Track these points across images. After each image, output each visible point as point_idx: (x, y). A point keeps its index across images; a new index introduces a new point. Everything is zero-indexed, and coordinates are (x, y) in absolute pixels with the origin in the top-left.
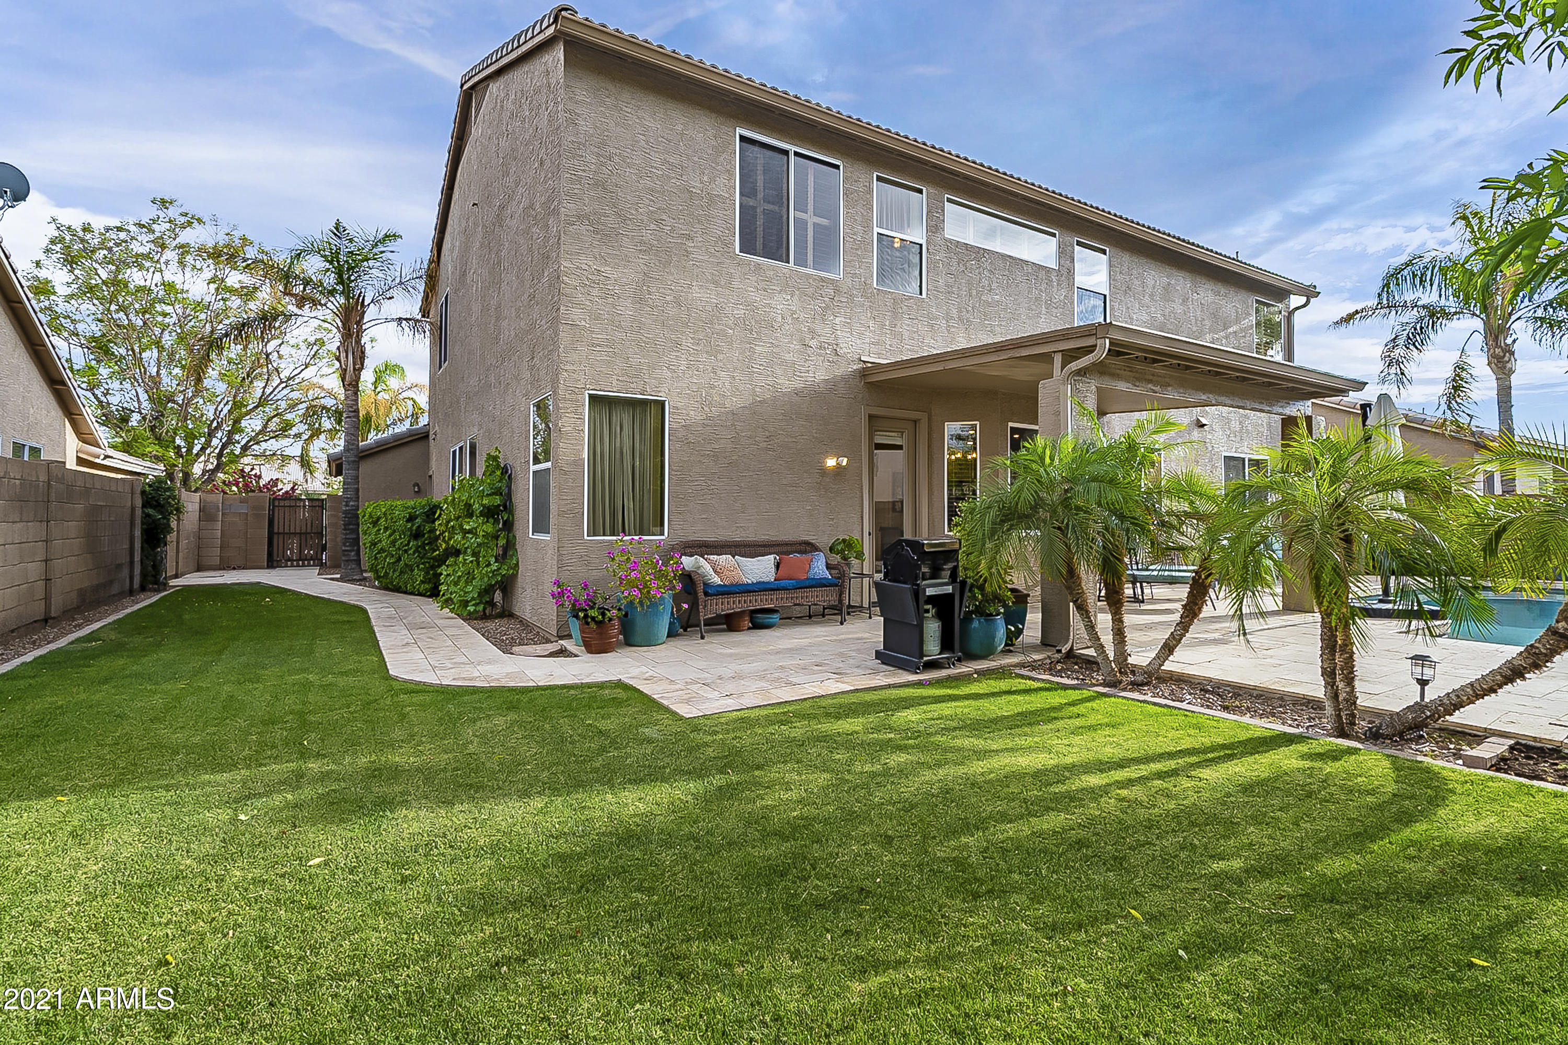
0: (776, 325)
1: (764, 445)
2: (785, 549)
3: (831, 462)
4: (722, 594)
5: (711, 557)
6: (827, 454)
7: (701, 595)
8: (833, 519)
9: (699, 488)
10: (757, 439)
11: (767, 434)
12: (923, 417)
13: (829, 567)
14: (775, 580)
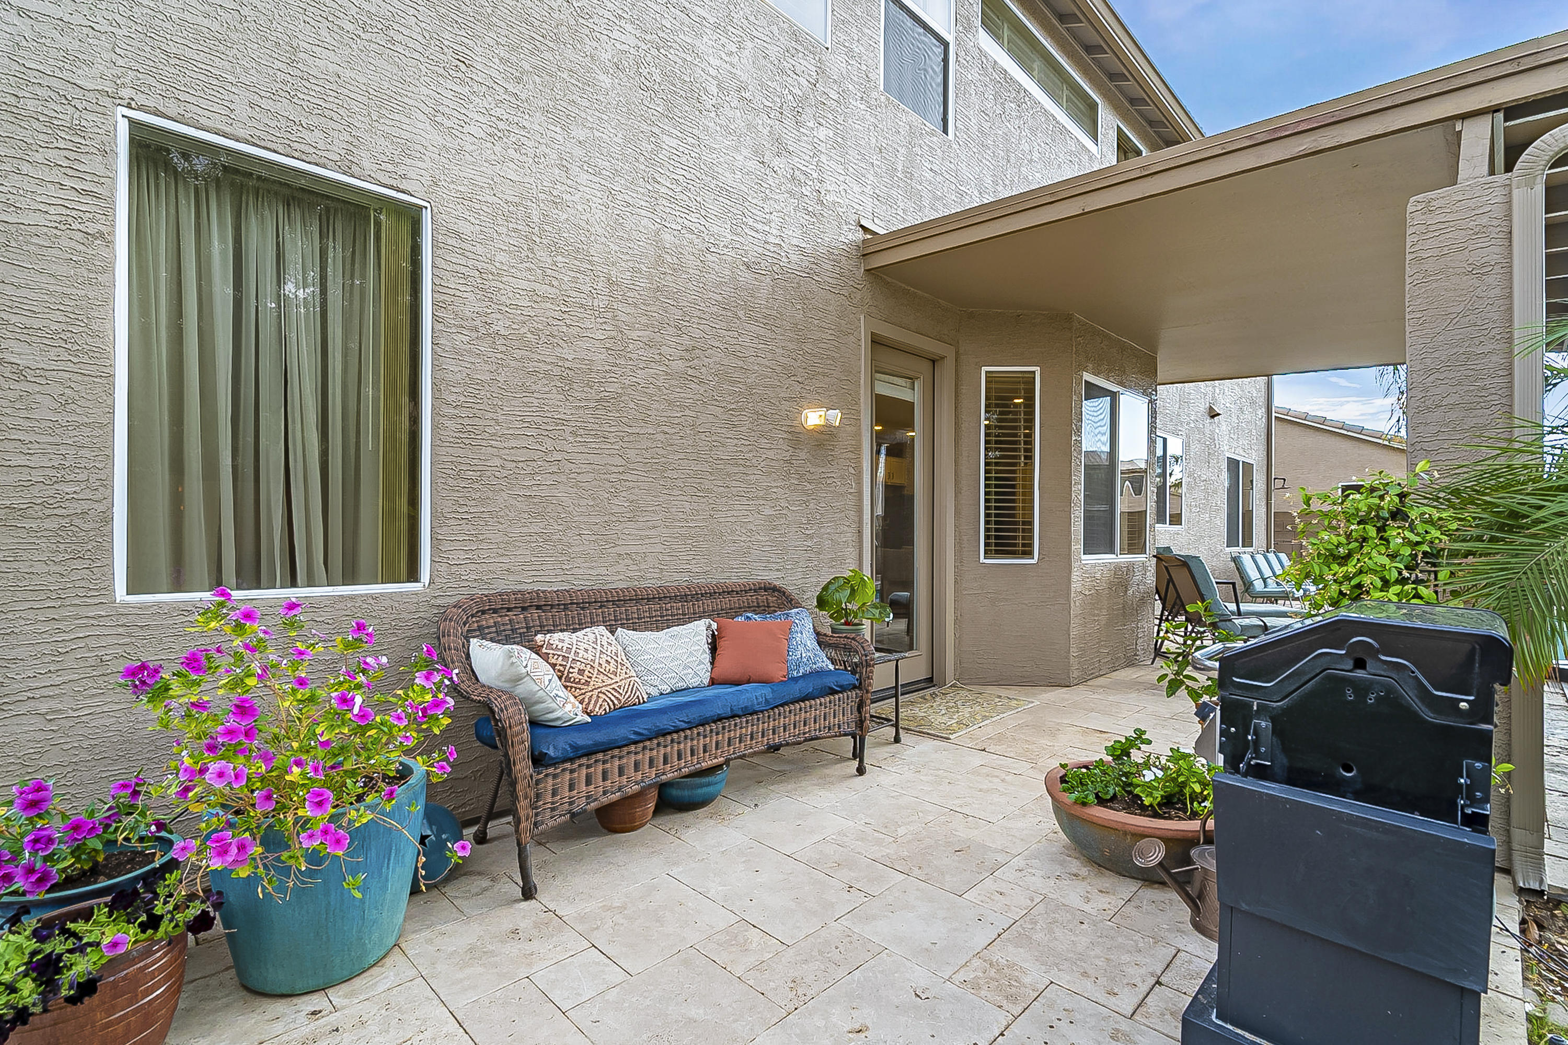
0: (709, 103)
1: (679, 365)
2: (726, 602)
3: (814, 418)
4: (588, 754)
5: (556, 638)
6: (800, 401)
7: (523, 768)
8: (811, 537)
9: (522, 455)
10: (664, 350)
11: (687, 342)
12: (948, 352)
13: (822, 641)
14: (713, 682)
